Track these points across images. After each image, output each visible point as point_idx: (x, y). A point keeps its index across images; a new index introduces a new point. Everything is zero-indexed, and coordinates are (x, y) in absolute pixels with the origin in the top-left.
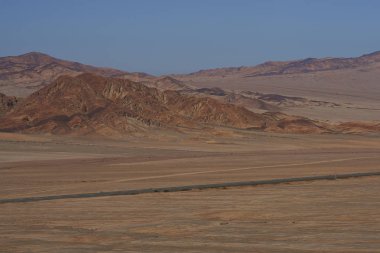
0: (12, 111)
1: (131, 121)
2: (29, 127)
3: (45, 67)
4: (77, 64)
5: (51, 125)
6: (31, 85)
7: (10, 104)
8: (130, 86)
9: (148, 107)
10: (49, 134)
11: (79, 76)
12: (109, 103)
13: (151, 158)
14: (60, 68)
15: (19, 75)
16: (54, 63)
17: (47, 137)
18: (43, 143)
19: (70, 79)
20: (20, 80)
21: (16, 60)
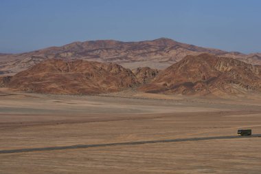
0: (155, 79)
1: (236, 86)
2: (167, 90)
3: (172, 48)
4: (192, 46)
5: (183, 88)
6: (163, 60)
7: (154, 74)
8: (233, 62)
9: (246, 77)
10: (180, 95)
11: (199, 56)
12: (220, 74)
13: (251, 112)
14: (182, 49)
15: (154, 54)
16: (176, 46)
17: (179, 96)
18: (178, 101)
20: (154, 57)
21: (151, 44)
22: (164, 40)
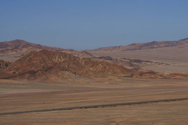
0: (7, 68)
1: (67, 73)
2: (16, 76)
3: (24, 47)
4: (39, 45)
5: (27, 75)
6: (17, 56)
7: (7, 65)
8: (65, 56)
9: (75, 66)
10: (26, 80)
12: (55, 64)
13: (76, 91)
14: (31, 47)
15: (10, 51)
16: (27, 45)
17: (25, 81)
18: (23, 84)
19: (36, 52)
20: (11, 53)
21: (9, 44)
22: (19, 41)
